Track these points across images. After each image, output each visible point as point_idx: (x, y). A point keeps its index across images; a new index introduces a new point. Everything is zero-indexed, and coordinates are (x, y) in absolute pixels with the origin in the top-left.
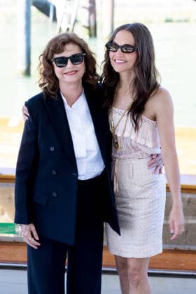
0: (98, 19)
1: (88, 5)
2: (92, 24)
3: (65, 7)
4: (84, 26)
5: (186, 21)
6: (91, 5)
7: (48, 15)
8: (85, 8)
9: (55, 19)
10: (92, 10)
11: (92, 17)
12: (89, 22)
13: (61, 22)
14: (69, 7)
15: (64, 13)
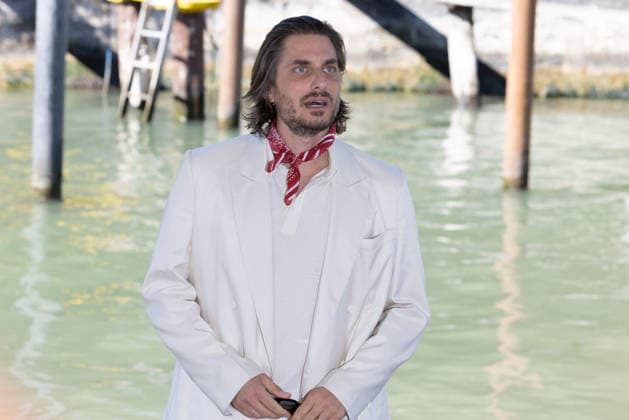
0: (208, 84)
1: (185, 54)
2: (195, 93)
3: (138, 57)
4: (177, 98)
5: (394, 89)
6: (193, 53)
7: (101, 74)
8: (178, 58)
9: (115, 81)
10: (195, 64)
11: (195, 80)
12: (189, 88)
13: (129, 89)
14: (145, 58)
15: (135, 69)
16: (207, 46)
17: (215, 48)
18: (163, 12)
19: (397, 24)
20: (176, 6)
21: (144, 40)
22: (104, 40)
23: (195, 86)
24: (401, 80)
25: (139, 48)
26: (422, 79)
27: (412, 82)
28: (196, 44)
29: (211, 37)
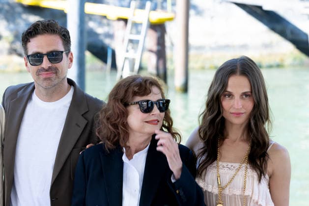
0: (169, 66)
1: (155, 48)
2: (161, 71)
3: (127, 51)
5: (278, 66)
6: (160, 48)
7: (105, 61)
8: (151, 51)
9: (114, 66)
10: (161, 54)
11: (161, 62)
12: (157, 68)
13: (123, 70)
14: (131, 51)
15: (126, 58)
16: (168, 43)
17: (172, 44)
18: (141, 24)
19: (278, 27)
20: (149, 21)
21: (131, 41)
22: (107, 41)
23: (161, 67)
24: (282, 60)
25: (128, 46)
26: (295, 59)
27: (288, 61)
28: (161, 42)
29: (170, 38)
